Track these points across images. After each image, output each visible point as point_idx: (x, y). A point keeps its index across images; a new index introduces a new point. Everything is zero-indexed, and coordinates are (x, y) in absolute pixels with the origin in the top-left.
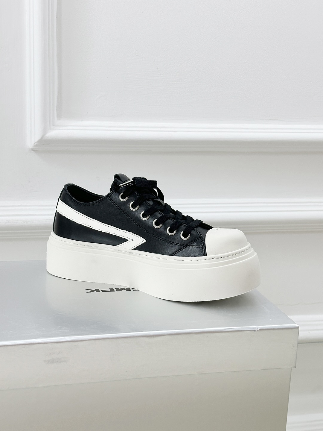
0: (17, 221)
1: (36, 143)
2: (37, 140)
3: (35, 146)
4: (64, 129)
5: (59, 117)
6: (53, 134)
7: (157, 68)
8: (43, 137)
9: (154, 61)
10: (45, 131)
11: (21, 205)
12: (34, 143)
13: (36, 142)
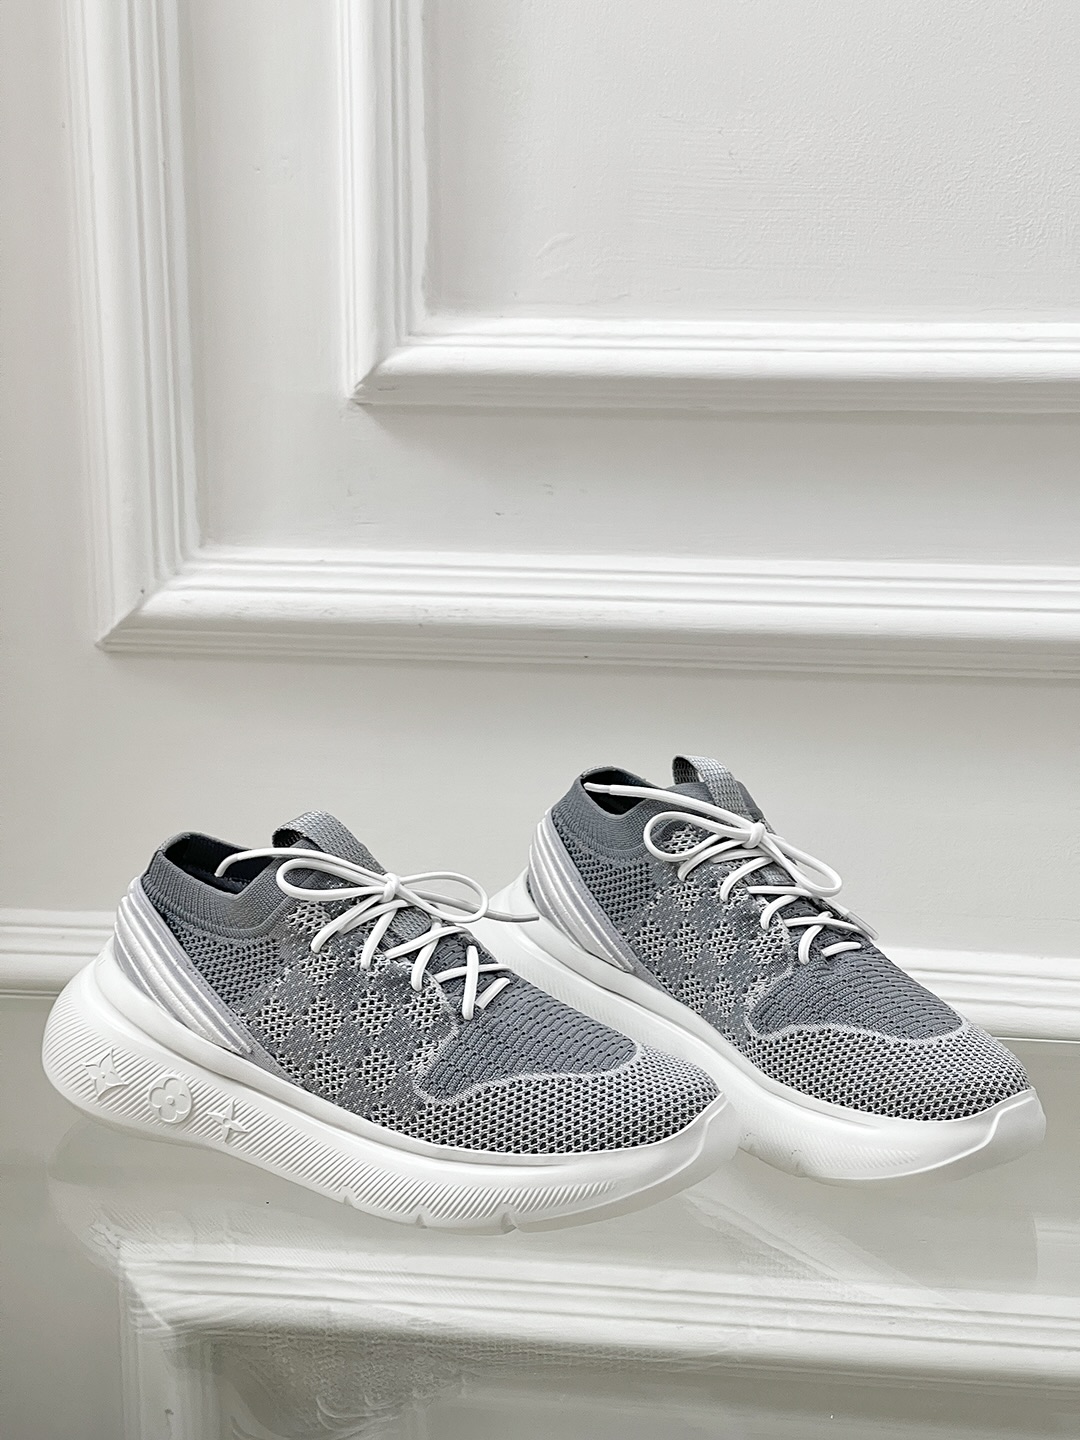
0: (306, 606)
1: (361, 386)
2: (360, 378)
3: (358, 393)
4: (440, 345)
5: (433, 305)
6: (407, 358)
7: (731, 154)
9: (720, 132)
10: (381, 352)
11: (322, 561)
12: (353, 383)
13: (360, 383)
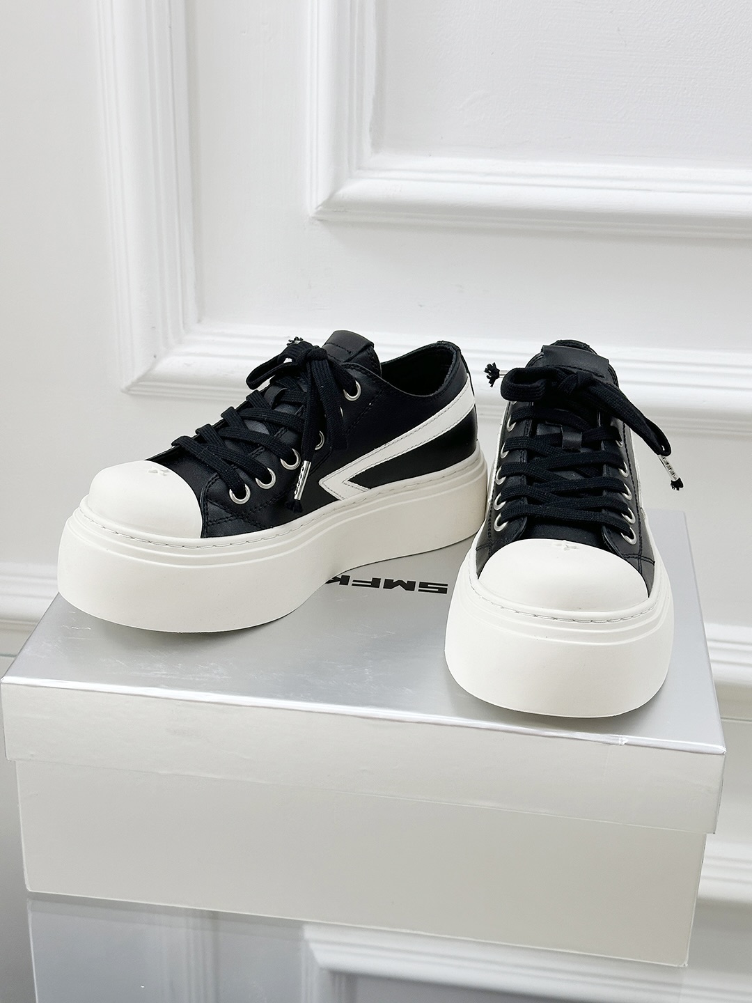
1: (321, 208)
4: (381, 178)
5: (377, 145)
6: (358, 188)
7: (619, 30)
8: (332, 195)
12: (314, 205)
13: (320, 205)
